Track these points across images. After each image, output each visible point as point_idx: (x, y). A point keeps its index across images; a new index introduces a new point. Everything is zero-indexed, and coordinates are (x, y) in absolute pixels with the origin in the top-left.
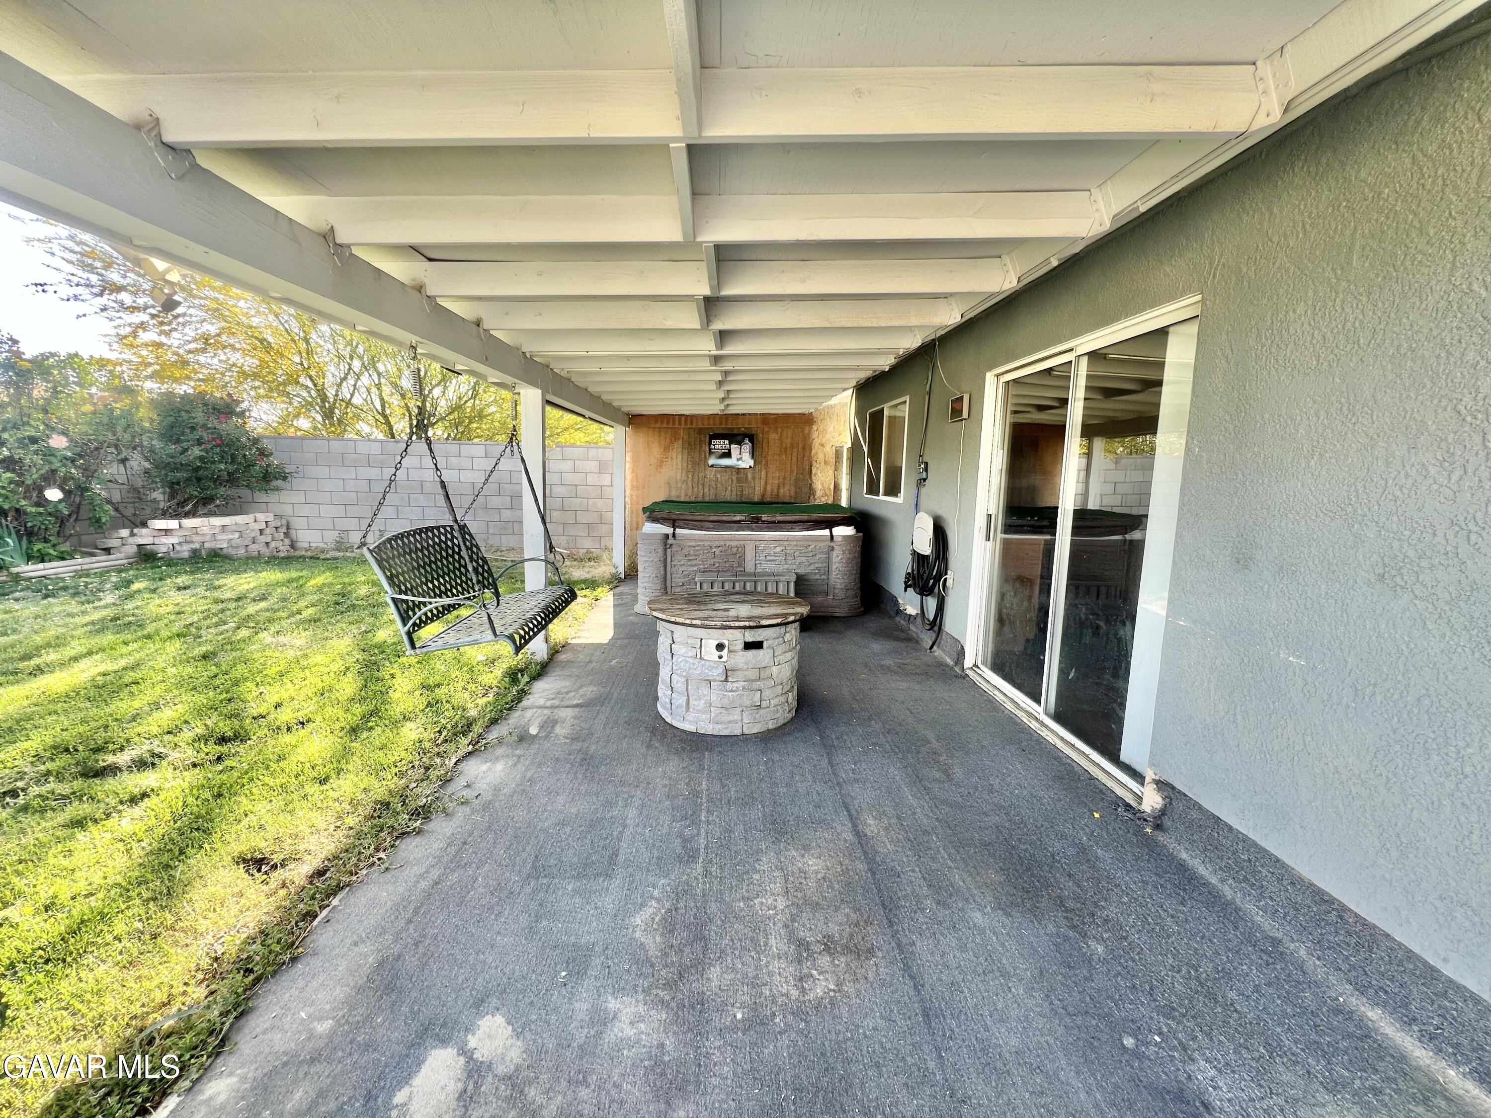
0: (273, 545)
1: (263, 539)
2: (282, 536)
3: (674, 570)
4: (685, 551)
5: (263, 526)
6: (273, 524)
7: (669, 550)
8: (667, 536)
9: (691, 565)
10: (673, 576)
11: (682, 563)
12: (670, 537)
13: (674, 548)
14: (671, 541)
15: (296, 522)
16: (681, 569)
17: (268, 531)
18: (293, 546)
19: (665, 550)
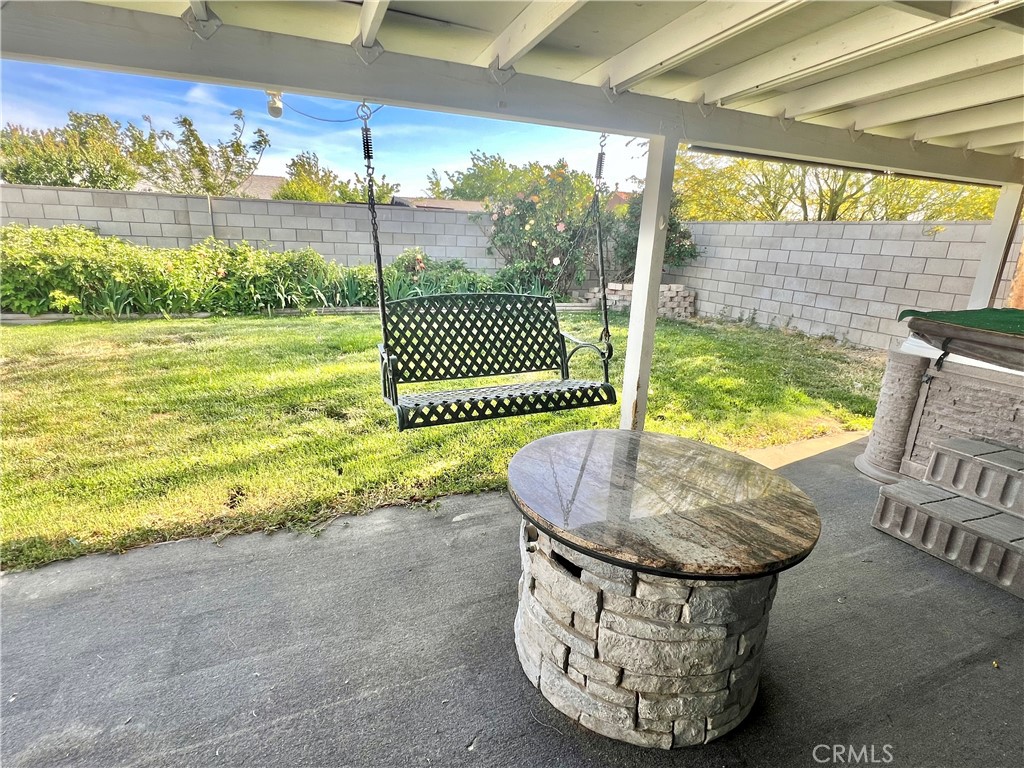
0: (677, 310)
1: (670, 305)
2: (687, 304)
3: (925, 419)
4: (956, 395)
5: (674, 294)
6: (681, 294)
7: (925, 386)
8: (926, 362)
9: (960, 422)
10: (922, 429)
11: (945, 411)
12: (932, 364)
13: (936, 386)
14: (932, 371)
15: (703, 295)
16: (940, 422)
17: (676, 299)
18: (694, 314)
19: (918, 385)
